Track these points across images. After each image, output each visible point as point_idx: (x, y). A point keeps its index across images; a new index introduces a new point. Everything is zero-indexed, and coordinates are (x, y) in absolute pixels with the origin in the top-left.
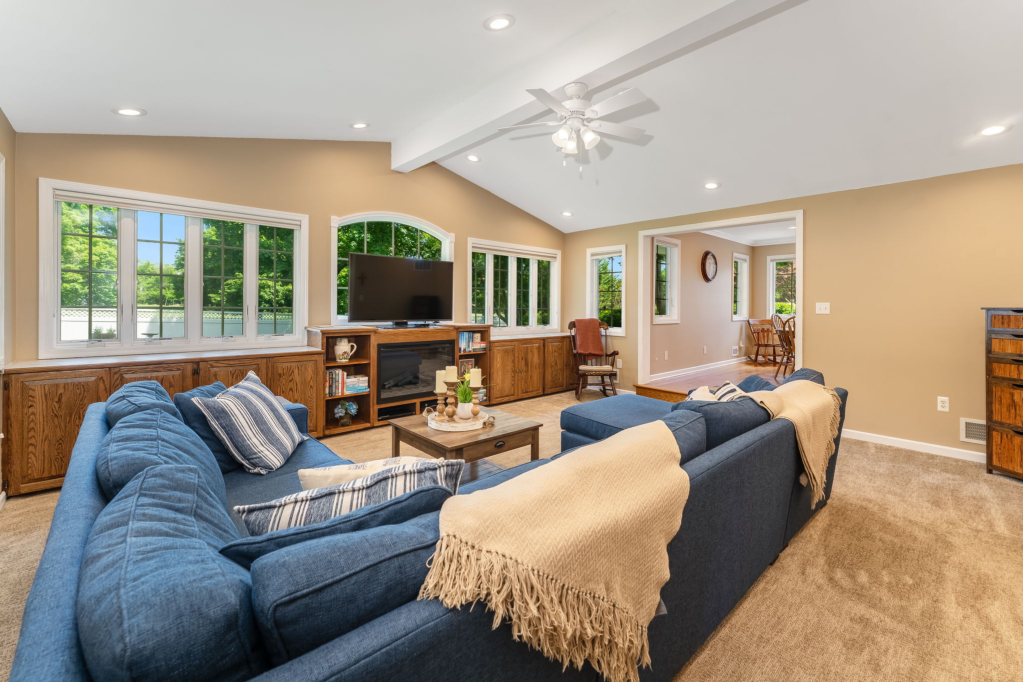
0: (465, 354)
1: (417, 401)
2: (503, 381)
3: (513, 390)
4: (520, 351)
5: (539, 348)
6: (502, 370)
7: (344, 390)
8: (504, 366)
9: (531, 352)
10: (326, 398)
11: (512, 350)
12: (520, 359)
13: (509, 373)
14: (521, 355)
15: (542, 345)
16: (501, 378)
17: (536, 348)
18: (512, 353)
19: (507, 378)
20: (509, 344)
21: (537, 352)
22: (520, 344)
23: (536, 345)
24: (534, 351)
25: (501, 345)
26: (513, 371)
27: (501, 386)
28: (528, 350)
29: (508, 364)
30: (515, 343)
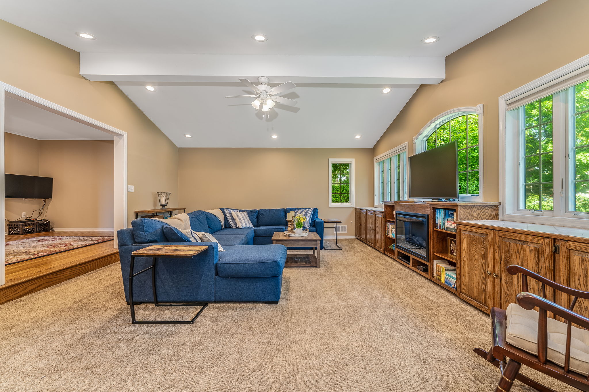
0: (440, 230)
1: (412, 257)
2: (470, 276)
3: (485, 297)
4: (495, 245)
5: (538, 251)
6: (468, 262)
7: (391, 234)
8: (471, 258)
9: (518, 253)
10: (386, 235)
11: (482, 240)
12: (496, 258)
13: (478, 270)
14: (498, 252)
15: (550, 249)
16: (467, 271)
17: (531, 250)
18: (482, 244)
19: (475, 275)
20: (478, 230)
21: (532, 258)
22: (497, 236)
23: (532, 246)
24: (524, 254)
25: (467, 229)
26: (484, 270)
27: (467, 281)
28: (512, 249)
29: (476, 257)
30: (487, 231)
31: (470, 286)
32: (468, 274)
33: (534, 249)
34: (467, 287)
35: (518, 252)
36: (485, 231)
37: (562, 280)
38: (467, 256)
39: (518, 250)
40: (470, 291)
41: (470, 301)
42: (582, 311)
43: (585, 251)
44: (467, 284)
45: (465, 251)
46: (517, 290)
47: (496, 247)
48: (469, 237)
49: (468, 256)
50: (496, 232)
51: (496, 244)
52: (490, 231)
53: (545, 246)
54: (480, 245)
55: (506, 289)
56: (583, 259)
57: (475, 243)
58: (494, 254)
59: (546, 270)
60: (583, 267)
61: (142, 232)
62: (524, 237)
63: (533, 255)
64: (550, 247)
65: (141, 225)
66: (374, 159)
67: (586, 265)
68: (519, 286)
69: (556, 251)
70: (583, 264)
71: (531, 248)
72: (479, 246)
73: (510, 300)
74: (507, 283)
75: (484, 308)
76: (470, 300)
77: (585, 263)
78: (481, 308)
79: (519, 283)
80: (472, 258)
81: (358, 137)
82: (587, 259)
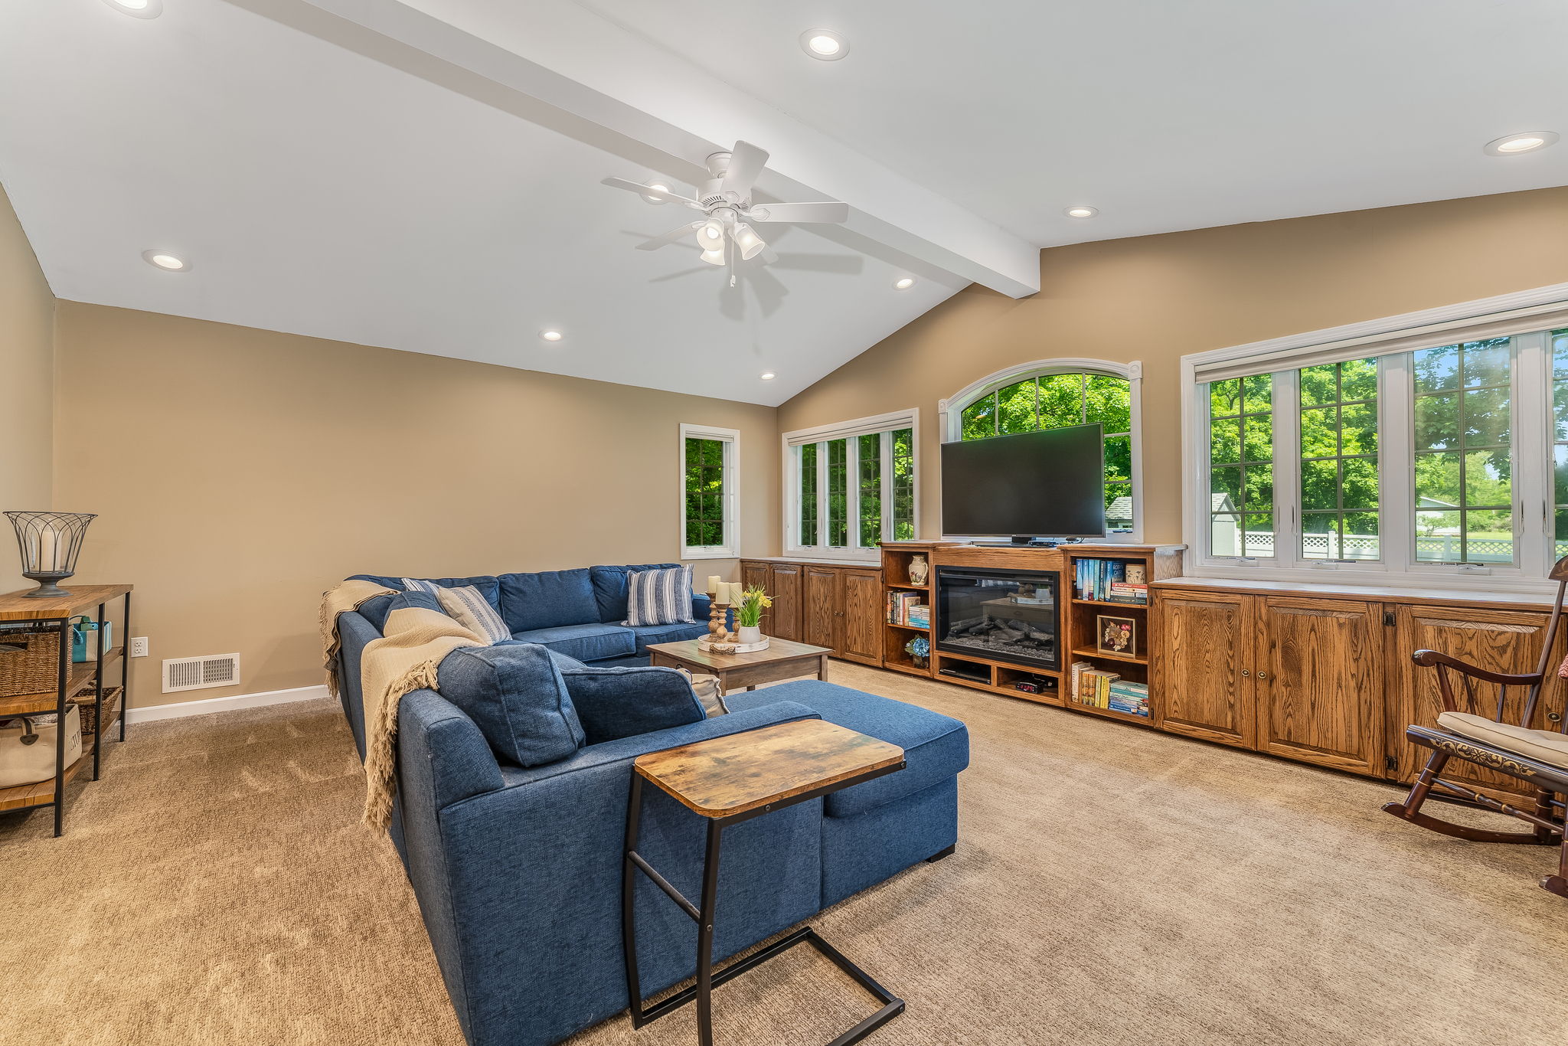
0: (1091, 602)
1: (994, 665)
2: (1193, 685)
3: (1233, 719)
4: (1260, 621)
5: (1356, 626)
6: (1188, 659)
7: (907, 620)
8: (1195, 650)
9: (1313, 632)
10: (887, 623)
11: (1225, 614)
12: (1261, 644)
13: (1216, 672)
14: (1265, 634)
15: (1378, 620)
16: (1185, 676)
17: (1340, 626)
18: (1225, 621)
19: (1206, 681)
20: (1214, 597)
21: (1344, 637)
22: (1263, 605)
23: (1343, 617)
24: (1327, 631)
25: (1184, 597)
26: (1231, 670)
27: (1185, 695)
28: (1299, 625)
29: (1211, 646)
30: (1239, 597)
31: (1192, 705)
32: (1188, 681)
33: (1347, 623)
34: (1185, 706)
35: (1313, 629)
36: (1230, 598)
37: (1404, 665)
38: (1185, 648)
39: (1313, 625)
40: (1194, 712)
41: (1193, 733)
42: (1439, 706)
43: (1444, 617)
44: (1185, 701)
45: (1179, 638)
46: (1312, 693)
47: (1261, 625)
48: (1191, 611)
49: (1187, 647)
50: (1262, 599)
51: (1261, 618)
52: (1246, 598)
53: (1370, 615)
54: (1221, 625)
55: (1285, 697)
56: (1441, 630)
57: (1206, 622)
58: (1256, 638)
59: (1372, 654)
60: (1441, 643)
61: (554, 710)
62: (1325, 604)
63: (1345, 632)
64: (1378, 617)
65: (547, 680)
66: (785, 437)
67: (1446, 638)
68: (1315, 686)
69: (1389, 621)
70: (1441, 637)
71: (1341, 621)
72: (1216, 627)
73: (1297, 713)
74: (1287, 685)
75: (1229, 739)
76: (1194, 730)
77: (1444, 635)
78: (1223, 739)
79: (1315, 682)
80: (1199, 651)
81: (768, 376)
82: (1447, 629)
